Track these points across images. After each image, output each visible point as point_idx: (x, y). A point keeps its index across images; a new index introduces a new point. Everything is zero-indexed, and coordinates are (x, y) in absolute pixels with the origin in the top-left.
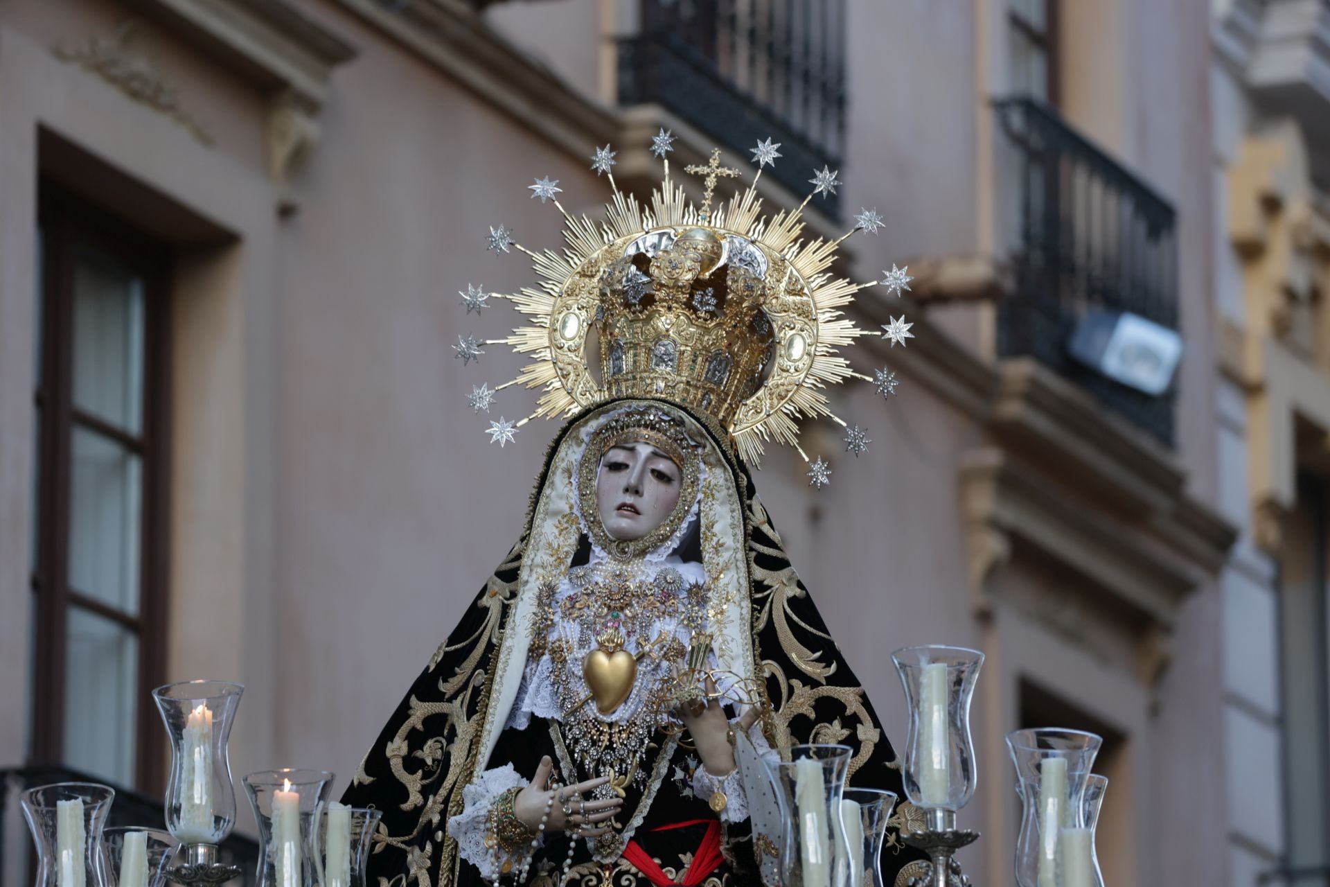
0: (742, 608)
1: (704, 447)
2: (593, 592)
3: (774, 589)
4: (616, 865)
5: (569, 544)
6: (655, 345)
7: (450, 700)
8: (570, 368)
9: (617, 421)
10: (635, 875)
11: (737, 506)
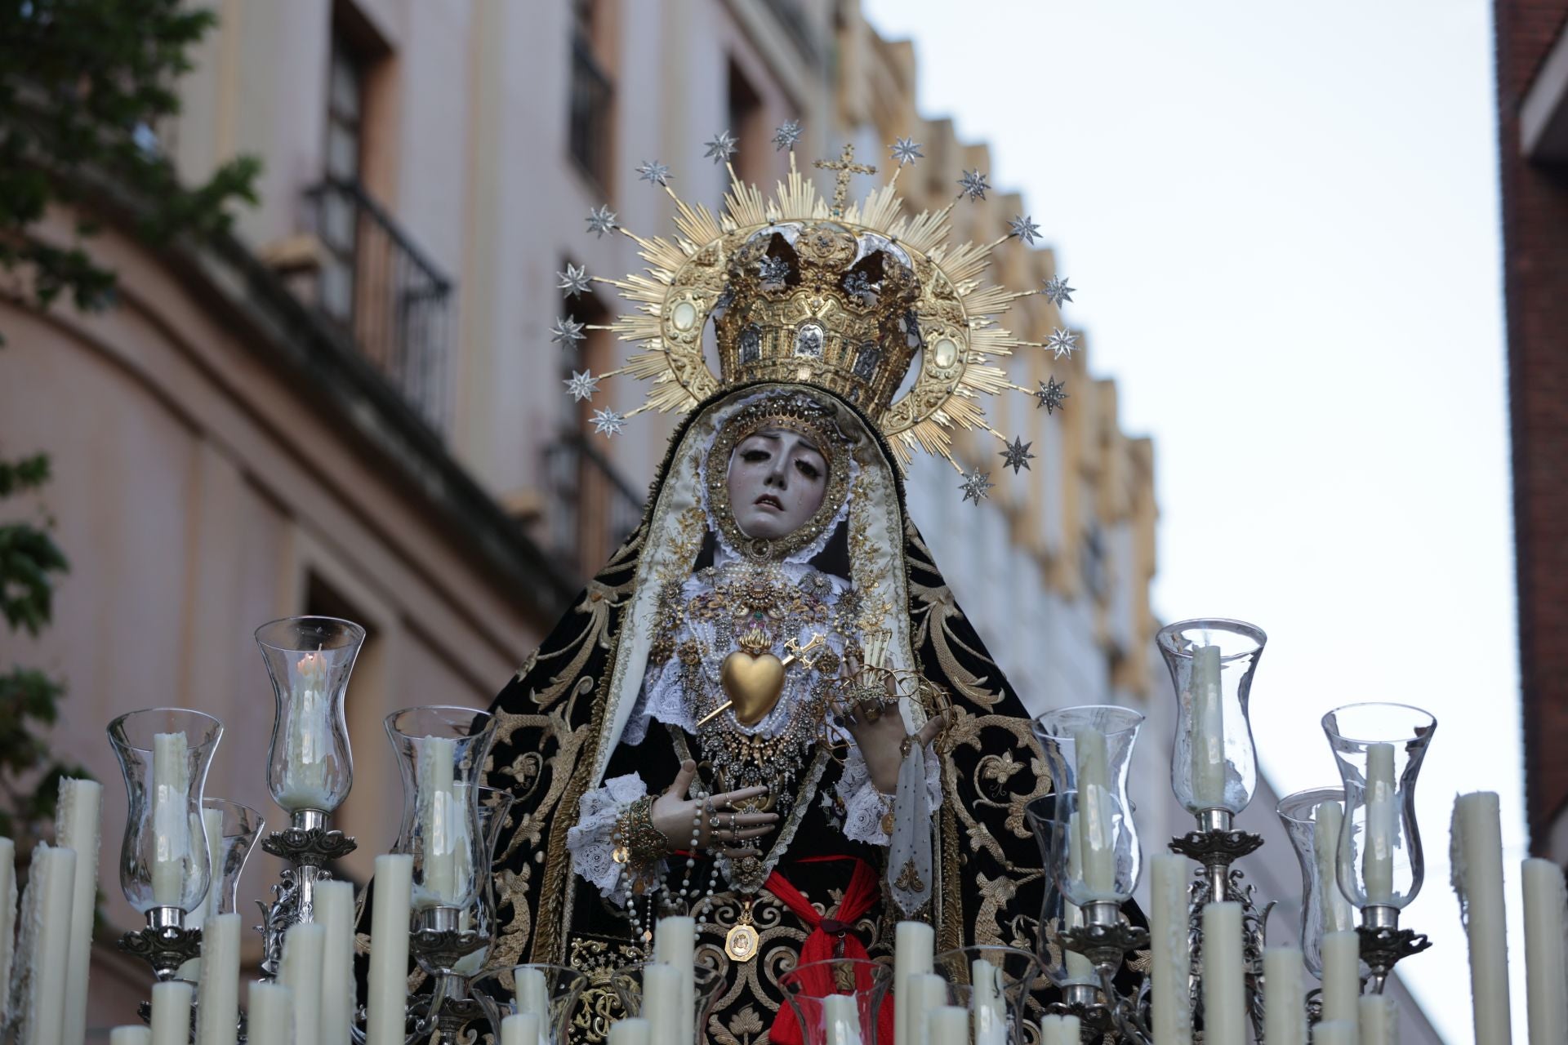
1: (856, 441)
2: (728, 591)
3: (931, 606)
4: (756, 896)
6: (800, 328)
7: (545, 712)
8: (685, 360)
9: (757, 407)
10: (779, 908)
11: (895, 507)
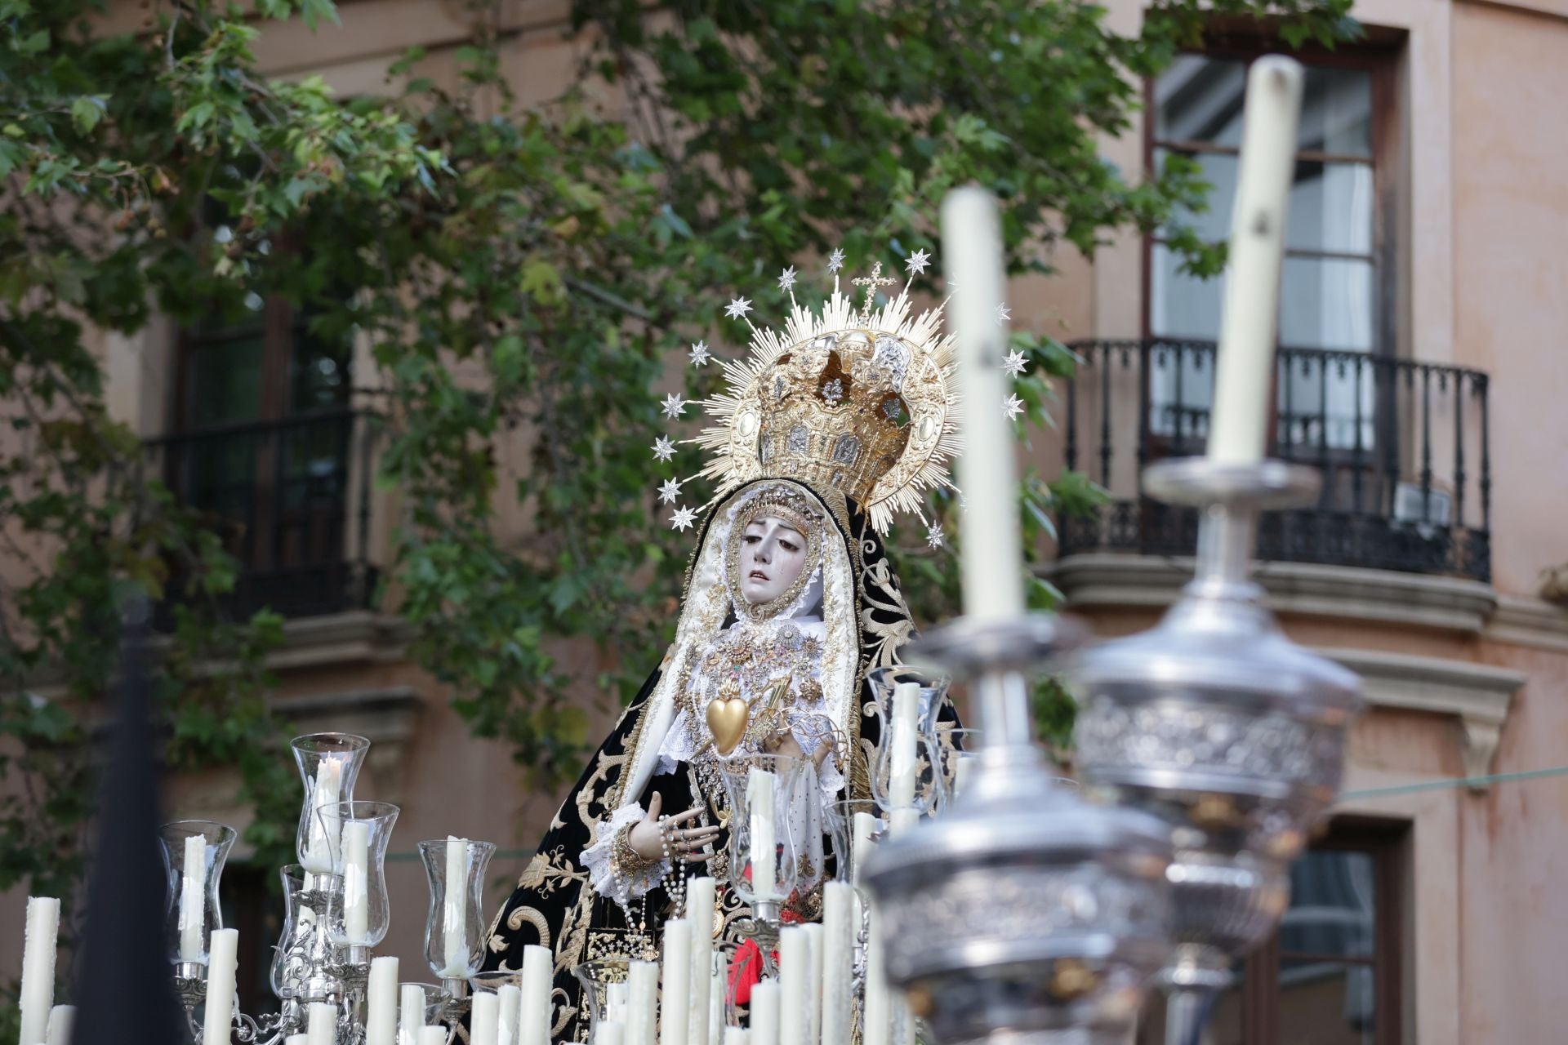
0: (850, 657)
1: (824, 517)
2: (725, 650)
3: (885, 639)
5: (720, 612)
6: (791, 431)
8: (743, 460)
9: (753, 500)
11: (848, 567)
